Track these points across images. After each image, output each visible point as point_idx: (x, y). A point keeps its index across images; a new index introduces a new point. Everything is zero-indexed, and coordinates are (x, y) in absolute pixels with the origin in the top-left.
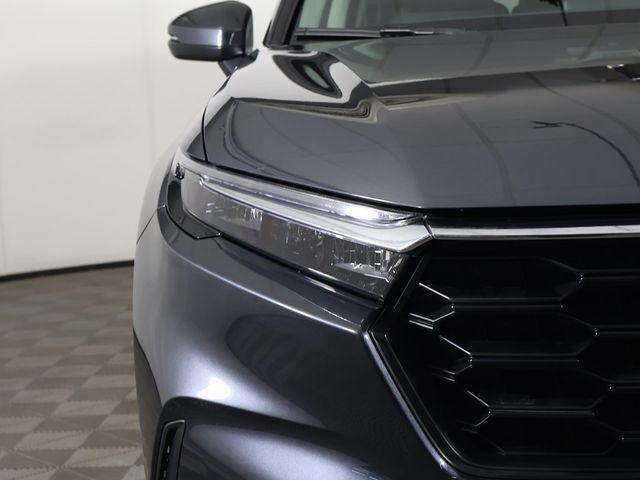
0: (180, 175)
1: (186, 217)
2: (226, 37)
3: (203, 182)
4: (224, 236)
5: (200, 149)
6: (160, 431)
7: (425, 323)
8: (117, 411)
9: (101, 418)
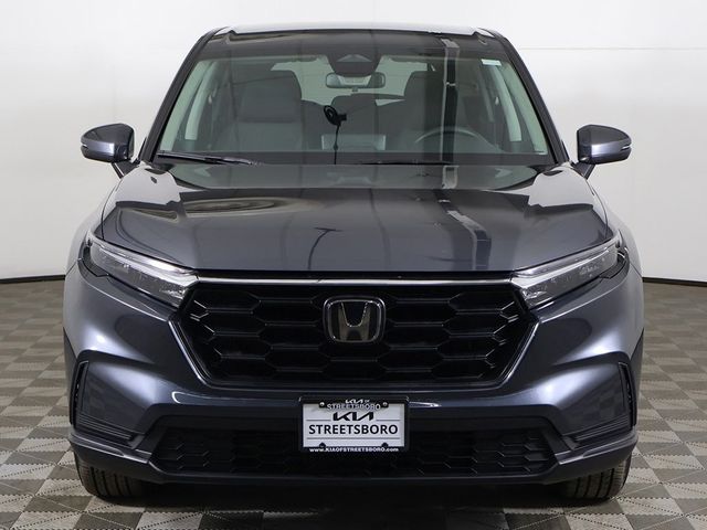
0: (90, 244)
1: (92, 265)
2: (116, 148)
3: (101, 249)
4: (110, 275)
5: (100, 232)
6: (76, 366)
7: (197, 318)
8: (32, 385)
9: (22, 389)
